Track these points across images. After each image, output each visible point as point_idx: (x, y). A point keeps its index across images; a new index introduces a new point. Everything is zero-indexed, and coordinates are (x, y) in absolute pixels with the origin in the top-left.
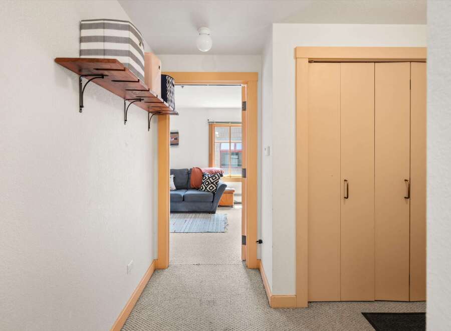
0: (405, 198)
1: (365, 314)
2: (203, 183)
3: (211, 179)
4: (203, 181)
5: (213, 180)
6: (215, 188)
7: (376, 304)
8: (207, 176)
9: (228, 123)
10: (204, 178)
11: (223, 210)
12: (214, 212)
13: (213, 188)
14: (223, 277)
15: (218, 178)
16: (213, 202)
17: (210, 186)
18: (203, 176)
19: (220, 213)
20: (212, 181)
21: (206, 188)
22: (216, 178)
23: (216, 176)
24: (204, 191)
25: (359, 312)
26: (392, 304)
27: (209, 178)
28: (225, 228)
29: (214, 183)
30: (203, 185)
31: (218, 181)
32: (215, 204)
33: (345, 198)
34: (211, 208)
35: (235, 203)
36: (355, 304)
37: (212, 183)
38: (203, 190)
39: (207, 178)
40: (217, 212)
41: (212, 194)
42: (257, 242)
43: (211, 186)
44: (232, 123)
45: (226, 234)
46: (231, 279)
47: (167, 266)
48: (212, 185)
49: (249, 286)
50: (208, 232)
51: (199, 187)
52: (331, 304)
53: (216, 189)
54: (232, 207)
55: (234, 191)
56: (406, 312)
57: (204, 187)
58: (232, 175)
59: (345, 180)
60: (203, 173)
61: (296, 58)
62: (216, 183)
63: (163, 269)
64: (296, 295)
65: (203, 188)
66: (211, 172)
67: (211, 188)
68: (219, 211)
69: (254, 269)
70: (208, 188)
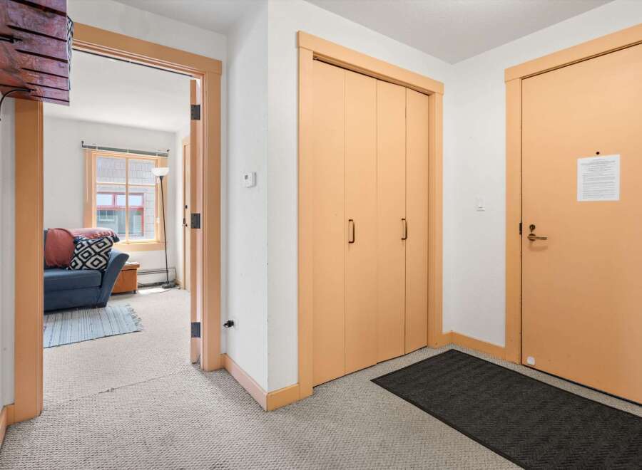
0: (403, 239)
1: (373, 381)
2: (77, 255)
3: (94, 246)
4: (76, 252)
5: (99, 247)
6: (104, 262)
7: (379, 367)
8: (84, 243)
9: (125, 151)
10: (78, 246)
11: (118, 299)
12: (103, 305)
13: (101, 262)
14: (170, 396)
15: (109, 244)
16: (100, 286)
17: (93, 259)
18: (76, 242)
19: (115, 305)
20: (98, 250)
21: (84, 264)
22: (105, 244)
23: (106, 240)
24: (81, 269)
25: (368, 380)
26: (391, 362)
27: (90, 245)
28: (136, 324)
29: (102, 253)
30: (76, 258)
31: (110, 250)
32: (105, 290)
33: (350, 242)
34: (99, 297)
35: (139, 287)
36: (359, 373)
37: (98, 254)
38: (78, 267)
39: (86, 245)
40: (108, 304)
41: (100, 274)
42: (226, 325)
43: (96, 259)
44: (131, 152)
45: (143, 332)
46: (185, 394)
47: (38, 412)
48: (97, 256)
49: (220, 394)
50: (105, 337)
51: (67, 263)
52: (337, 382)
53: (106, 264)
54: (135, 293)
55: (138, 266)
56: (407, 365)
57: (79, 262)
58: (130, 241)
59: (350, 220)
60: (74, 238)
61: (298, 47)
62: (106, 253)
63: (30, 419)
64: (298, 383)
65: (77, 264)
66: (93, 235)
67: (96, 263)
68: (112, 302)
69: (216, 370)
70: (88, 264)
